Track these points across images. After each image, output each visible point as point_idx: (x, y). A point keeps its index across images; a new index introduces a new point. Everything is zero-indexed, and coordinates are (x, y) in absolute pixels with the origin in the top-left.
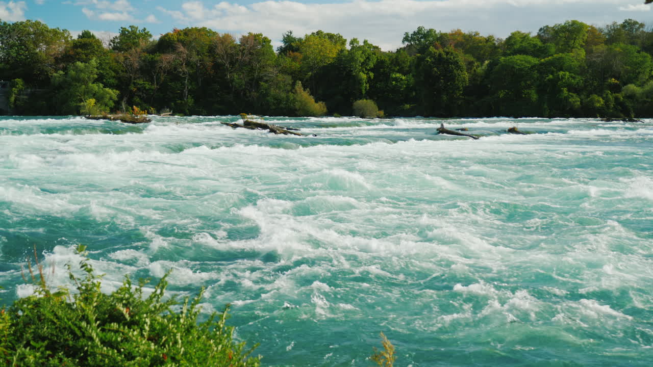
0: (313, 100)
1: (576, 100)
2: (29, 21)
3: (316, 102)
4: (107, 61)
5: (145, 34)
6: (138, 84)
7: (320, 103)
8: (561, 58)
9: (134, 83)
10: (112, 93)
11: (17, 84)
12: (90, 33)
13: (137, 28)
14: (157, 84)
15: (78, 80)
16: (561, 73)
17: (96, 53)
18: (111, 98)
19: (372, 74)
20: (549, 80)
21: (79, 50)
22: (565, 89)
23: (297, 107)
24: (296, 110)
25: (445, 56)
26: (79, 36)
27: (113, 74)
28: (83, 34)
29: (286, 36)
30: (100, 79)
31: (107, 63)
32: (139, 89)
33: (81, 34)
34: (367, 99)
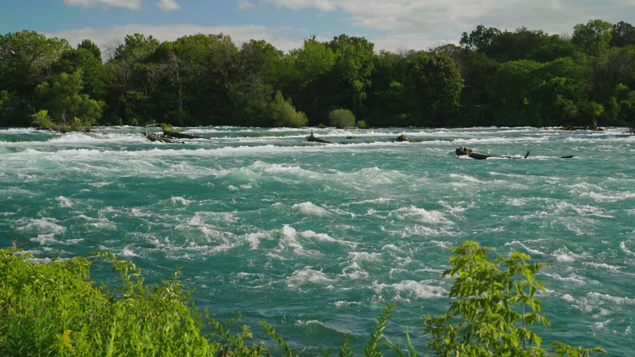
0: (294, 110)
1: (572, 108)
2: (26, 31)
3: (297, 111)
4: (95, 72)
5: (152, 42)
6: (129, 94)
7: (300, 113)
8: (560, 63)
9: (125, 94)
10: (97, 105)
11: (4, 96)
12: (90, 43)
13: (142, 36)
14: (148, 95)
15: (63, 91)
16: (555, 79)
17: (84, 64)
18: (96, 110)
19: (370, 83)
20: (542, 87)
21: (67, 61)
22: (560, 97)
23: (276, 118)
24: (275, 120)
25: (435, 63)
26: (79, 45)
27: (103, 84)
28: (83, 43)
29: (308, 41)
30: (87, 89)
31: (96, 74)
32: (129, 100)
33: (81, 44)
34: (344, 109)
